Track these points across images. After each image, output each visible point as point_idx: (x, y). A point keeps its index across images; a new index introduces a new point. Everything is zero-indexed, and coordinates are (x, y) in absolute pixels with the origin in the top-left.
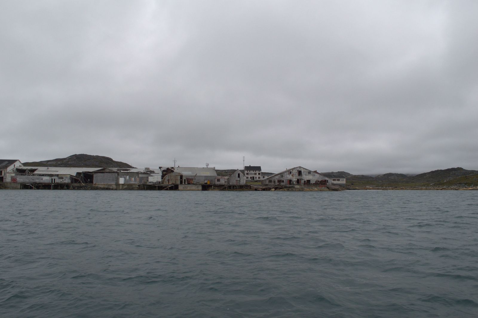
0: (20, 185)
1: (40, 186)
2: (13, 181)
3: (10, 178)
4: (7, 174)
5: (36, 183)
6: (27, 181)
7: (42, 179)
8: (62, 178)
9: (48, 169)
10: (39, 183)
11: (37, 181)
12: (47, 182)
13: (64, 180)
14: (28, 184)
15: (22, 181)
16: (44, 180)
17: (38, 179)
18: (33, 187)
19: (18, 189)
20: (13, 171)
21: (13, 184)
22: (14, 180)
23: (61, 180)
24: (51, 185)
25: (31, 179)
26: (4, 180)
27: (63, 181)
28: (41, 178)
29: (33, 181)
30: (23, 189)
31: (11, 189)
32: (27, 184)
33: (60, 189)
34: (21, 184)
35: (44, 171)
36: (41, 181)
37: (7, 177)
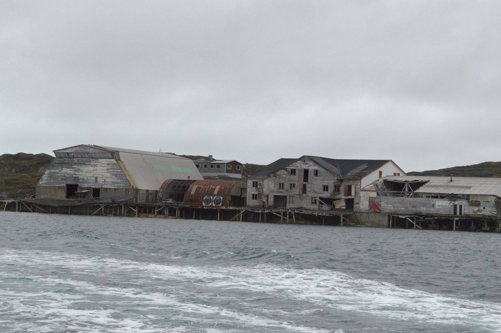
0: (387, 218)
1: (429, 222)
2: (373, 210)
3: (367, 203)
4: (362, 194)
5: (419, 214)
6: (403, 209)
7: (433, 206)
8: (477, 204)
9: (451, 181)
10: (427, 215)
11: (423, 210)
12: (444, 213)
13: (482, 208)
14: (404, 217)
15: (392, 209)
16: (437, 207)
17: (424, 205)
18: (414, 223)
19: (383, 226)
20: (377, 185)
21: (373, 215)
22: (374, 206)
23: (476, 209)
24: (453, 221)
25: (410, 204)
26: (355, 206)
27: (479, 211)
28: (432, 203)
29: (414, 209)
30: (393, 227)
31: (367, 226)
32: (400, 217)
33: (475, 231)
34: (389, 216)
35: (441, 186)
36: (432, 211)
37: (362, 199)
